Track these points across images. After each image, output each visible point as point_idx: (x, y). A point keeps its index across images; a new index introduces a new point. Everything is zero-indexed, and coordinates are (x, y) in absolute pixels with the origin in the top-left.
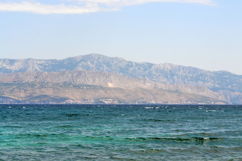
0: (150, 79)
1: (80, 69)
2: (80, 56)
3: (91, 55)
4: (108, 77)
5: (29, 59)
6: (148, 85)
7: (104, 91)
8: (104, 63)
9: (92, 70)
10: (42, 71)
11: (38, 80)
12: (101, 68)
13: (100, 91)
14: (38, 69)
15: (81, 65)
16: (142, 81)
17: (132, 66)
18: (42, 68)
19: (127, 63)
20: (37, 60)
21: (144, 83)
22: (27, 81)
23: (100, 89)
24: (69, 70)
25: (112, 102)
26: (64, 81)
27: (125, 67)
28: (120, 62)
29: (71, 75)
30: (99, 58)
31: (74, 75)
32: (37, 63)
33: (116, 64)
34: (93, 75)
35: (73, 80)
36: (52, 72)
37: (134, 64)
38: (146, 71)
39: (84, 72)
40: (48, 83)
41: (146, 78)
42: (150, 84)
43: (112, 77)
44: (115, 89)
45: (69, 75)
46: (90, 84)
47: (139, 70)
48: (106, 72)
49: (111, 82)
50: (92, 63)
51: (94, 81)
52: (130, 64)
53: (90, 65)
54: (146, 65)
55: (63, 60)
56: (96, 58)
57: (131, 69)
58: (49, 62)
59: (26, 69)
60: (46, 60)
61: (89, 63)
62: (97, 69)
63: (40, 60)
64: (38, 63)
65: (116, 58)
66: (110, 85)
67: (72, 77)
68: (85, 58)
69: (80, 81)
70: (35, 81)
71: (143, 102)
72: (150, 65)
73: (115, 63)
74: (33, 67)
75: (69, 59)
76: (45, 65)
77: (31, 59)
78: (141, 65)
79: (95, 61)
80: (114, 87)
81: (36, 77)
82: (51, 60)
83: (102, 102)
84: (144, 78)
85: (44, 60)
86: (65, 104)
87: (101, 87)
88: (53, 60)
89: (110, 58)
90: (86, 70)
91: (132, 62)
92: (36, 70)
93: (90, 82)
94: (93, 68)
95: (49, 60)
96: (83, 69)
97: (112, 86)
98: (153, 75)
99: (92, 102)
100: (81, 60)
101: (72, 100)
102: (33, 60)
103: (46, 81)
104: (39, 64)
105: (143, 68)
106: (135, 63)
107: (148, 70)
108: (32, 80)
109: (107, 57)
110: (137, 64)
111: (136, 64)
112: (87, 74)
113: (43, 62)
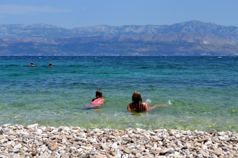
0: (234, 38)
1: (184, 31)
2: (184, 22)
3: (192, 21)
4: (204, 37)
5: (148, 25)
7: (201, 46)
8: (201, 27)
9: (192, 32)
10: (157, 33)
11: (155, 39)
12: (199, 31)
13: (198, 47)
14: (155, 32)
15: (184, 28)
16: (228, 39)
17: (221, 29)
18: (157, 31)
19: (218, 27)
20: (154, 25)
21: (230, 41)
22: (147, 40)
23: (198, 45)
24: (176, 32)
25: (206, 54)
26: (173, 40)
27: (216, 29)
28: (213, 26)
29: (177, 36)
30: (197, 24)
31: (180, 36)
32: (154, 28)
33: (209, 27)
34: (193, 35)
35: (179, 39)
36: (164, 34)
37: (222, 27)
38: (232, 32)
39: (187, 33)
41: (231, 37)
42: (234, 41)
43: (206, 37)
44: (208, 45)
45: (176, 35)
46: (191, 42)
47: (226, 31)
48: (202, 33)
49: (206, 40)
50: (193, 27)
51: (194, 39)
52: (219, 27)
53: (191, 28)
54: (231, 28)
55: (172, 25)
56: (195, 24)
57: (221, 31)
58: (162, 27)
59: (146, 32)
60: (160, 26)
61: (190, 27)
62: (196, 31)
63: (156, 26)
64: (155, 27)
65: (210, 23)
66: (205, 42)
67: (178, 37)
68: (187, 24)
70: (153, 40)
71: (229, 54)
72: (235, 28)
73: (208, 27)
74: (151, 30)
75: (176, 25)
76: (159, 29)
77: (150, 25)
78: (228, 28)
79: (194, 26)
80: (208, 43)
81: (154, 38)
82: (164, 25)
83: (199, 54)
84: (230, 37)
85: (159, 26)
86: (173, 55)
88: (165, 25)
89: (205, 23)
90: (188, 32)
91: (221, 26)
92: (153, 32)
94: (193, 30)
95: (162, 26)
96: (186, 31)
97: (207, 43)
98: (237, 35)
99: (192, 54)
100: (185, 25)
101: (178, 53)
102: (151, 25)
103: (160, 40)
104: (156, 29)
105: (229, 30)
106: (223, 26)
107: (233, 31)
108: (150, 40)
109: (203, 23)
110: (225, 27)
111: (224, 27)
112: (188, 35)
113: (158, 27)
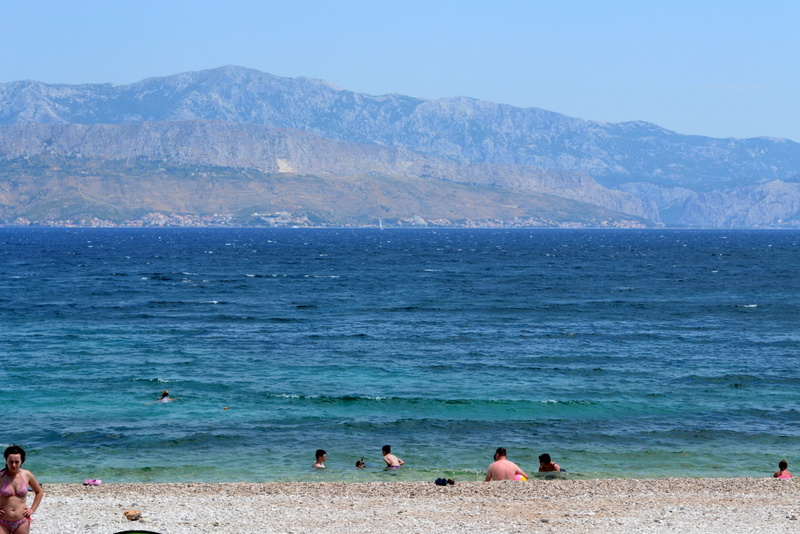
0: (408, 148)
1: (187, 115)
2: (187, 73)
3: (221, 70)
4: (277, 142)
5: (24, 84)
6: (404, 168)
7: (266, 185)
8: (262, 95)
9: (225, 118)
10: (65, 123)
11: (54, 150)
12: (254, 113)
13: (252, 185)
14: (53, 115)
15: (189, 102)
16: (383, 153)
17: (351, 106)
18: (65, 114)
19: (337, 97)
20: (48, 86)
21: (392, 161)
22: (18, 155)
23: (251, 180)
24: (151, 118)
25: (290, 220)
26: (139, 153)
27: (331, 108)
28: (315, 92)
29: (158, 135)
30: (247, 81)
31: (169, 135)
32: (48, 96)
33: (301, 99)
34: (229, 134)
35: (165, 150)
36: (99, 125)
37: (357, 100)
38: (398, 123)
39: (202, 125)
40: (85, 160)
41: (396, 143)
42: (410, 163)
43: (289, 141)
44: (299, 179)
45: (152, 134)
46: (219, 164)
47: (374, 116)
48: (271, 125)
49: (287, 157)
50: (226, 96)
51: (233, 152)
52: (344, 99)
53: (220, 102)
54: (396, 105)
55: (133, 87)
56: (238, 81)
57: (349, 116)
58: (89, 93)
59: (14, 114)
60: (77, 87)
61: (215, 96)
62: (242, 114)
63: (59, 87)
64: (53, 95)
65: (302, 80)
66: (284, 167)
67: (164, 140)
68: (204, 81)
69: (187, 154)
70: (46, 152)
71: (387, 221)
72: (410, 104)
73: (296, 97)
74: (37, 108)
75: (153, 84)
76: (75, 103)
77: (29, 83)
78: (379, 105)
79: (234, 91)
80: (296, 172)
81: (49, 142)
82: (95, 86)
83: (258, 220)
84: (391, 144)
85: (72, 87)
86: (140, 226)
87: (256, 174)
88: (100, 86)
89: (281, 80)
90: (207, 117)
91: (352, 93)
92: (46, 118)
93: (221, 160)
94: (229, 111)
95: (88, 87)
96: (198, 114)
97: (290, 170)
98: (418, 133)
99: (226, 220)
100: (192, 87)
101: (164, 213)
102: (37, 85)
103: (79, 155)
104: (57, 100)
105: (386, 111)
106: (361, 96)
107: (404, 119)
108: (34, 152)
109: (273, 78)
110: (367, 101)
111: (365, 100)
112: (209, 132)
113: (68, 92)
